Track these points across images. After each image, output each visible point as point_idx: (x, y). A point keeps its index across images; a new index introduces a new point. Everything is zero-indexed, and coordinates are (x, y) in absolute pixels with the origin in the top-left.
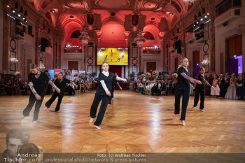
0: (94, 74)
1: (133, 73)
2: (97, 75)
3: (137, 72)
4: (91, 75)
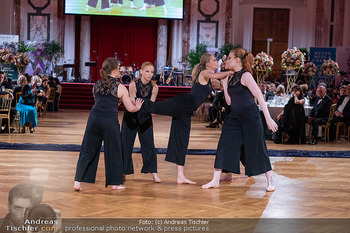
0: (53, 49)
1: (201, 49)
2: (63, 52)
3: (216, 46)
4: (43, 53)
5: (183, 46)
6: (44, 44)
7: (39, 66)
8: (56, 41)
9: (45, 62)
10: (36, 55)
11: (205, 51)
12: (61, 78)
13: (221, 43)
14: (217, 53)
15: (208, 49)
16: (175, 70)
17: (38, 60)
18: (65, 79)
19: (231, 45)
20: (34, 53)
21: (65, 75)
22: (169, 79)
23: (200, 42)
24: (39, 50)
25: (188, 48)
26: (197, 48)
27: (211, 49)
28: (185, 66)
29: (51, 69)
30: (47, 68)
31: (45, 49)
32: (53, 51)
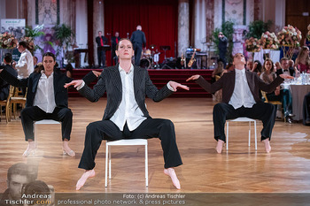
2: (74, 36)
3: (244, 24)
4: (53, 38)
5: (207, 25)
6: (54, 28)
8: (67, 24)
9: (55, 48)
11: (232, 29)
12: (73, 65)
13: (250, 19)
14: (245, 31)
15: (235, 27)
16: (199, 51)
17: (48, 45)
18: (78, 65)
19: (261, 22)
20: (44, 38)
21: (77, 61)
22: (192, 62)
23: (226, 19)
24: (48, 35)
25: (212, 26)
26: (223, 26)
27: (239, 27)
28: (209, 47)
29: (62, 55)
30: (58, 54)
31: (55, 34)
32: (64, 36)
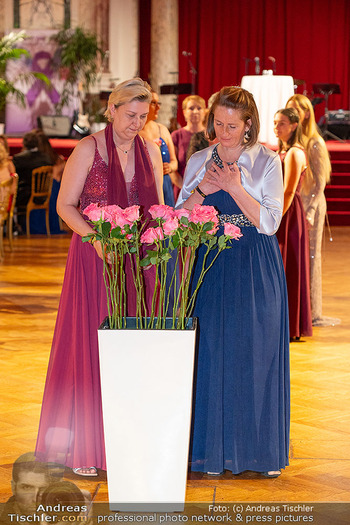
6: (55, 39)
7: (43, 97)
9: (59, 85)
10: (35, 68)
20: (32, 62)
30: (65, 102)
31: (59, 52)
32: (79, 57)
